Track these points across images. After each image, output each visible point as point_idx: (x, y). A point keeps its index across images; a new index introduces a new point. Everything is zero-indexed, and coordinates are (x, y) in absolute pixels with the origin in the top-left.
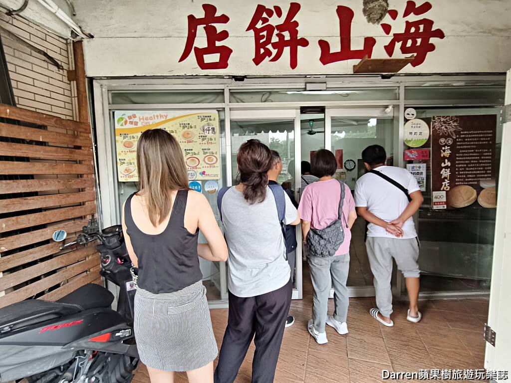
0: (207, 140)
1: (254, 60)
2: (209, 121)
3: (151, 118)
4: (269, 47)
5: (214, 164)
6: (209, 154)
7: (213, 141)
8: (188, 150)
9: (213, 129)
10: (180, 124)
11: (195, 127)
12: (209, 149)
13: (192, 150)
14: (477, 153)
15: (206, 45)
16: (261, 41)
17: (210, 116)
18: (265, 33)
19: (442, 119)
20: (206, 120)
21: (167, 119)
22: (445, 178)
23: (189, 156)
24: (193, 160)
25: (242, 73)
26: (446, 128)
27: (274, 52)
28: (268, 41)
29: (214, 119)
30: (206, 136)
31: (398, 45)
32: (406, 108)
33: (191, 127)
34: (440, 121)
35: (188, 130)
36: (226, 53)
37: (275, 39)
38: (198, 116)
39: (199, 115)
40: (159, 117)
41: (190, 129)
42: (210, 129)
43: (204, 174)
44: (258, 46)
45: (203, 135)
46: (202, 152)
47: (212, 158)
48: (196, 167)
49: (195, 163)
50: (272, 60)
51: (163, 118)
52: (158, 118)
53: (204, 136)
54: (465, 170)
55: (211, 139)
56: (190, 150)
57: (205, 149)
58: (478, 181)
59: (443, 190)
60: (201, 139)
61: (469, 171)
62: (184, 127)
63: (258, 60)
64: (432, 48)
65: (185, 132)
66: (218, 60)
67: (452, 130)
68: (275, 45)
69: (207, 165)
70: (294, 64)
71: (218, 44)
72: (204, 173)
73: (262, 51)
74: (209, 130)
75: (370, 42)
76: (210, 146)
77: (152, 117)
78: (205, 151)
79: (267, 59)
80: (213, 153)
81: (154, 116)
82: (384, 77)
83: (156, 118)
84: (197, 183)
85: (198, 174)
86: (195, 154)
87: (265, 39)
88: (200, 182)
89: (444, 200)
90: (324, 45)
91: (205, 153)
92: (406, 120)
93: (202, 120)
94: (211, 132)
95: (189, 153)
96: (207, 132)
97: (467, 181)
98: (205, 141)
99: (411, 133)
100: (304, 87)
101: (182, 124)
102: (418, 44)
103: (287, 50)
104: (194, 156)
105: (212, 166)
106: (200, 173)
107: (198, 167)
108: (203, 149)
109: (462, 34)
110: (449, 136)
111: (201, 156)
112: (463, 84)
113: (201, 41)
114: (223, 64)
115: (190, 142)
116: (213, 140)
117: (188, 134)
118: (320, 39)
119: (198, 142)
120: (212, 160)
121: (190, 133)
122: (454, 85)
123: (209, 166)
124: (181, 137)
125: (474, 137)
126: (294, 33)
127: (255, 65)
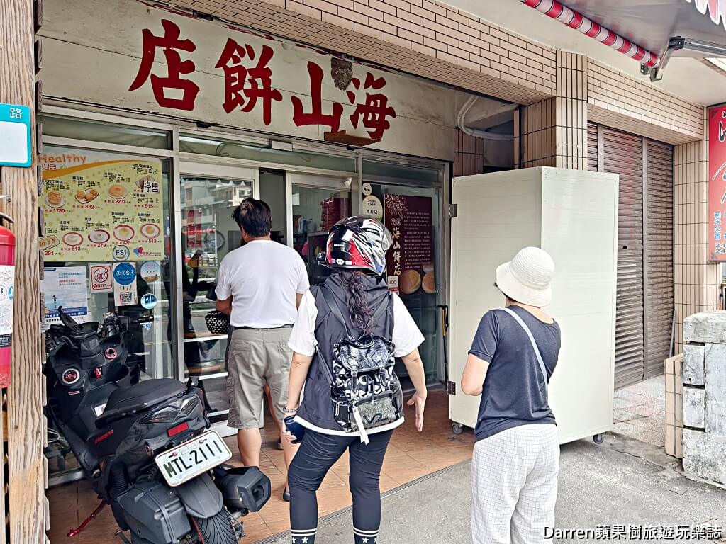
0: (145, 201)
1: (223, 105)
2: (149, 174)
3: (59, 160)
4: (241, 92)
5: (154, 237)
6: (148, 223)
7: (154, 204)
8: (116, 214)
9: (155, 186)
10: (106, 174)
11: (129, 180)
12: (148, 215)
13: (123, 214)
14: (419, 235)
15: (166, 75)
16: (233, 84)
17: (151, 167)
18: (236, 75)
19: (393, 198)
20: (144, 171)
21: (86, 162)
22: (397, 262)
23: (118, 223)
24: (124, 229)
25: (210, 119)
26: (396, 207)
27: (247, 100)
28: (240, 86)
29: (156, 172)
30: (144, 195)
31: (361, 116)
32: (364, 182)
33: (123, 180)
34: (391, 200)
35: (118, 184)
36: (191, 90)
37: (247, 85)
38: (133, 165)
39: (135, 163)
40: (72, 159)
41: (121, 183)
42: (151, 185)
43: (141, 252)
44: (229, 90)
45: (140, 193)
46: (137, 219)
47: (152, 229)
48: (128, 241)
49: (127, 234)
50: (244, 110)
51: (78, 160)
52: (70, 161)
53: (141, 195)
54: (411, 254)
55: (152, 201)
56: (120, 214)
57: (143, 215)
58: (421, 265)
59: (396, 275)
60: (137, 200)
61: (415, 254)
62: (111, 179)
63: (229, 106)
64: (387, 125)
65: (113, 186)
66: (181, 98)
67: (400, 210)
68: (247, 92)
69: (145, 239)
70: (267, 119)
71: (182, 76)
72: (140, 250)
73: (233, 96)
74: (149, 187)
75: (338, 108)
76: (150, 211)
77: (60, 158)
78: (143, 217)
79: (239, 107)
80: (154, 222)
81: (64, 156)
82: (349, 148)
83: (67, 160)
84: (130, 265)
85: (131, 251)
86: (128, 221)
87: (236, 83)
88: (133, 264)
89: (397, 285)
90: (297, 103)
91: (142, 221)
92: (364, 196)
93: (139, 170)
94: (151, 189)
95: (118, 219)
96: (147, 189)
97: (414, 265)
98: (143, 203)
99: (368, 211)
100: (267, 143)
101: (109, 174)
102: (377, 119)
103: (260, 101)
104: (126, 224)
105: (152, 239)
106: (135, 251)
107: (131, 240)
108: (139, 215)
109: (408, 116)
110: (398, 217)
111: (136, 225)
112: (407, 163)
113: (160, 68)
114: (187, 103)
115: (119, 202)
116: (155, 201)
117: (117, 189)
118: (293, 95)
119: (133, 204)
120: (153, 232)
121: (120, 188)
122: (401, 163)
123: (148, 239)
124: (106, 193)
125: (417, 219)
126: (267, 82)
127: (225, 112)
